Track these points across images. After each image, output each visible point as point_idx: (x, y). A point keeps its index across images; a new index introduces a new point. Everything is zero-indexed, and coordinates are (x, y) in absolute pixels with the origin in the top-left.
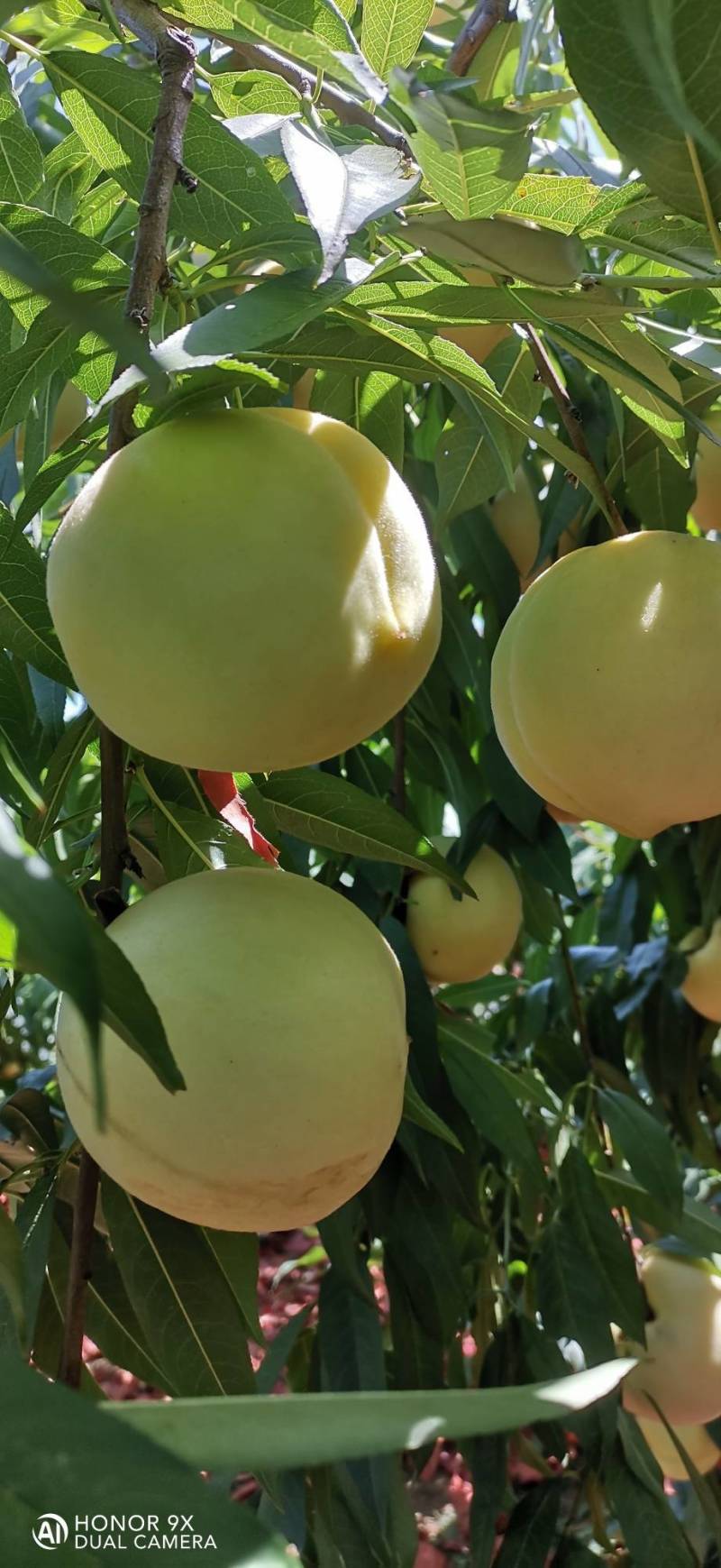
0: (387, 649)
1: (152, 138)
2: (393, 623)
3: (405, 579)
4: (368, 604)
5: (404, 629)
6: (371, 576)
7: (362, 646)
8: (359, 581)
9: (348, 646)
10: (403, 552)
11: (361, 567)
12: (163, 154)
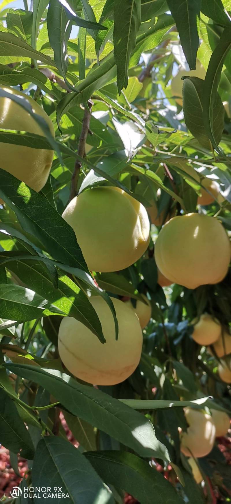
0: (141, 243)
1: (82, 123)
2: (142, 238)
3: (144, 227)
4: (137, 233)
5: (145, 239)
6: (138, 227)
7: (136, 243)
8: (136, 228)
9: (133, 243)
10: (144, 221)
11: (136, 225)
12: (85, 127)
